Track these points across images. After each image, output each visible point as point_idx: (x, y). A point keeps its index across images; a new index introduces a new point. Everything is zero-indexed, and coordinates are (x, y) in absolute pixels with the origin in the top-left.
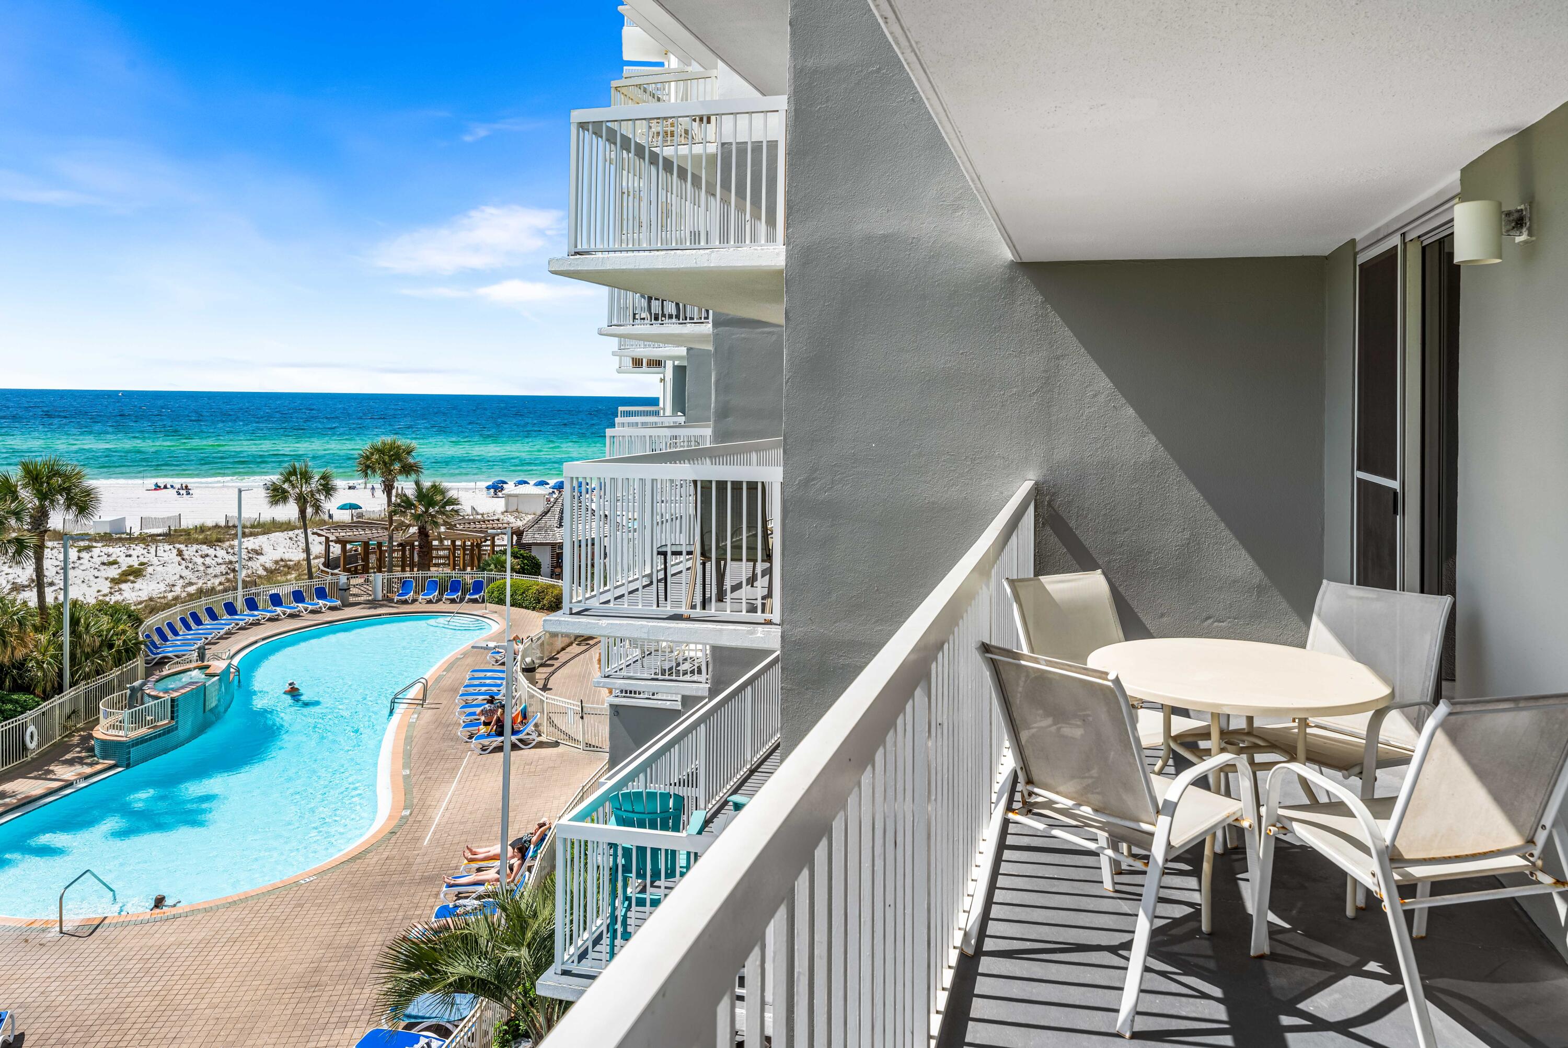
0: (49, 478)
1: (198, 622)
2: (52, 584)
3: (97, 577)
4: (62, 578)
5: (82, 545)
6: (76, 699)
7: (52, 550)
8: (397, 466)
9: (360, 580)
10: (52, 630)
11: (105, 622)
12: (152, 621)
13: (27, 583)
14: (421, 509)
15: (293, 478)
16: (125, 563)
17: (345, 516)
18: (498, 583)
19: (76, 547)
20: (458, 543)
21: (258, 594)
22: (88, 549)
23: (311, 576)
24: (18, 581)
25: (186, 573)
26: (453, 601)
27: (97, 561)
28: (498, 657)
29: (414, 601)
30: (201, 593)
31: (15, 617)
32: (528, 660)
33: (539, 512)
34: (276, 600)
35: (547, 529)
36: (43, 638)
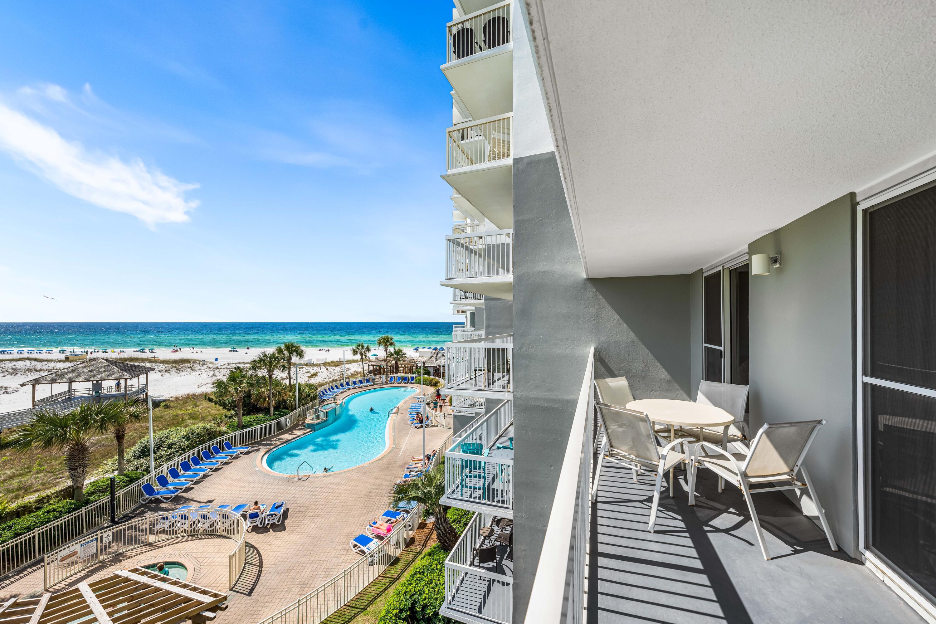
0: (292, 347)
1: (333, 389)
2: (292, 378)
3: (305, 376)
4: (295, 377)
6: (300, 412)
7: (292, 368)
8: (388, 343)
9: (378, 377)
10: (293, 391)
11: (307, 389)
12: (320, 389)
13: (286, 379)
14: (395, 356)
15: (359, 347)
16: (312, 372)
17: (373, 358)
18: (418, 378)
19: (299, 368)
20: (406, 366)
21: (349, 381)
22: (302, 368)
23: (364, 376)
24: (284, 378)
25: (329, 375)
26: (405, 383)
27: (304, 371)
28: (419, 400)
29: (394, 383)
30: (333, 381)
31: (283, 387)
32: (428, 401)
33: (430, 357)
34: (355, 383)
35: (432, 362)
36: (291, 394)
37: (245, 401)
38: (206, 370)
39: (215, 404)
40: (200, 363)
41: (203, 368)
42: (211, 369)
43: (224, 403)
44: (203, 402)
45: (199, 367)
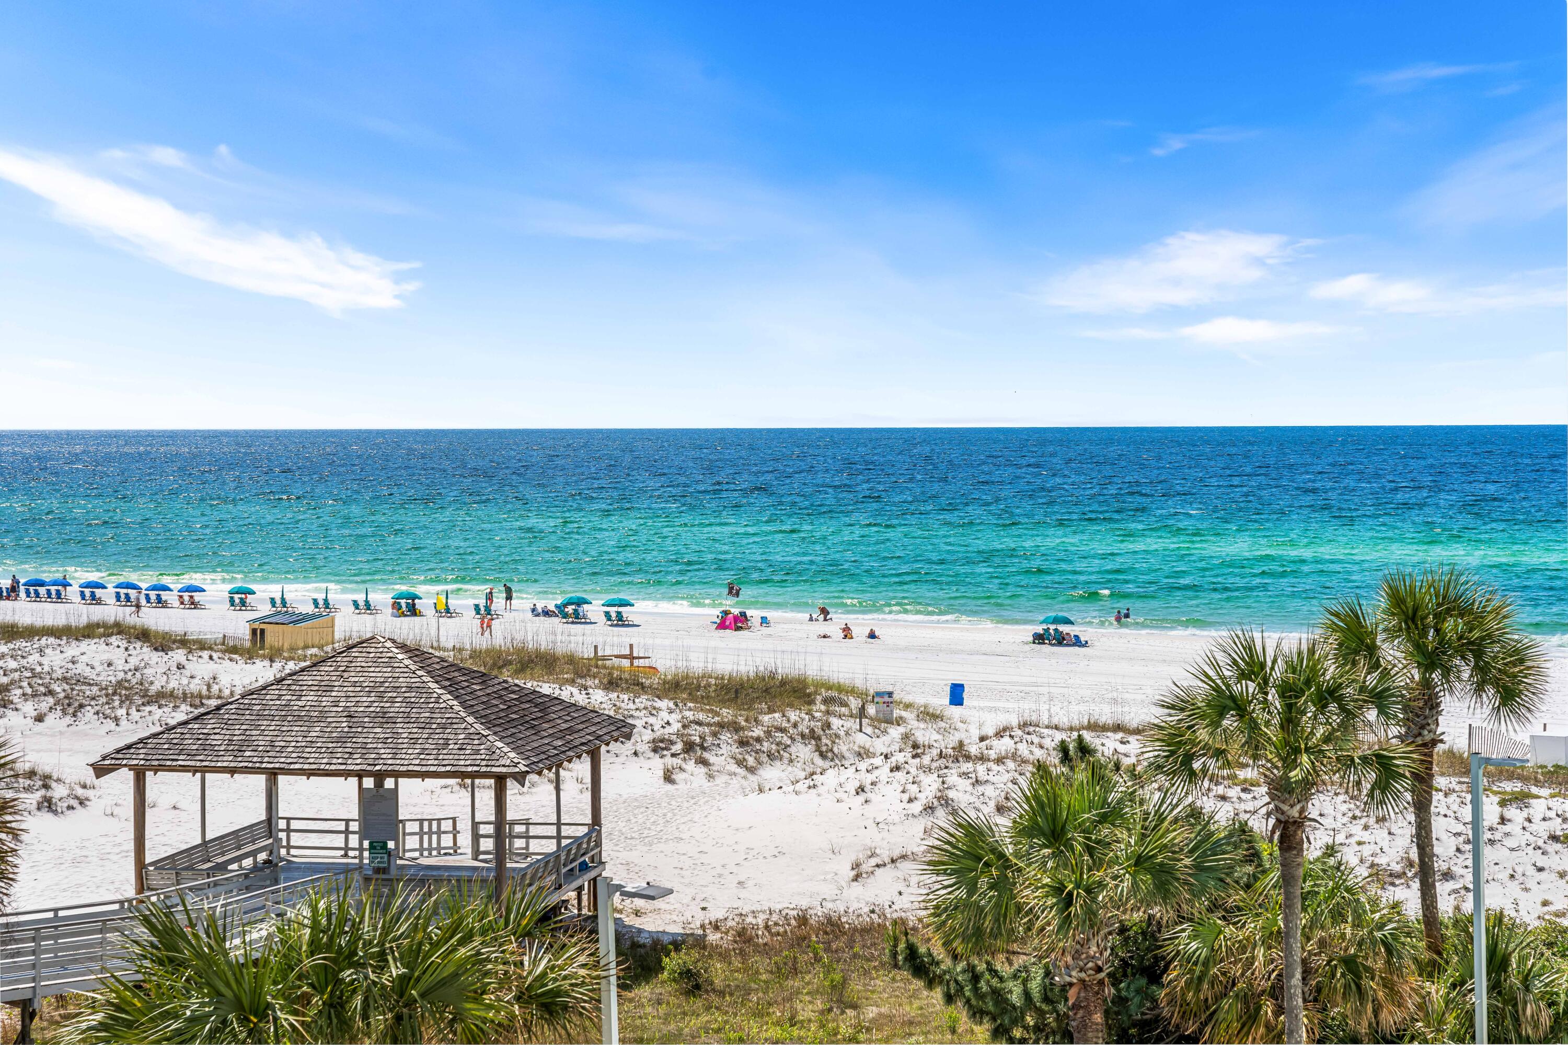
2: (1448, 876)
3: (1540, 870)
4: (1470, 863)
5: (1508, 789)
7: (1446, 795)
10: (1452, 973)
13: (1397, 868)
19: (1496, 793)
22: (1521, 799)
24: (1382, 860)
27: (1541, 829)
31: (1378, 934)
36: (1437, 991)
37: (1120, 1000)
38: (899, 758)
39: (949, 999)
40: (862, 713)
41: (879, 745)
42: (926, 760)
43: (998, 995)
44: (880, 982)
45: (861, 739)
